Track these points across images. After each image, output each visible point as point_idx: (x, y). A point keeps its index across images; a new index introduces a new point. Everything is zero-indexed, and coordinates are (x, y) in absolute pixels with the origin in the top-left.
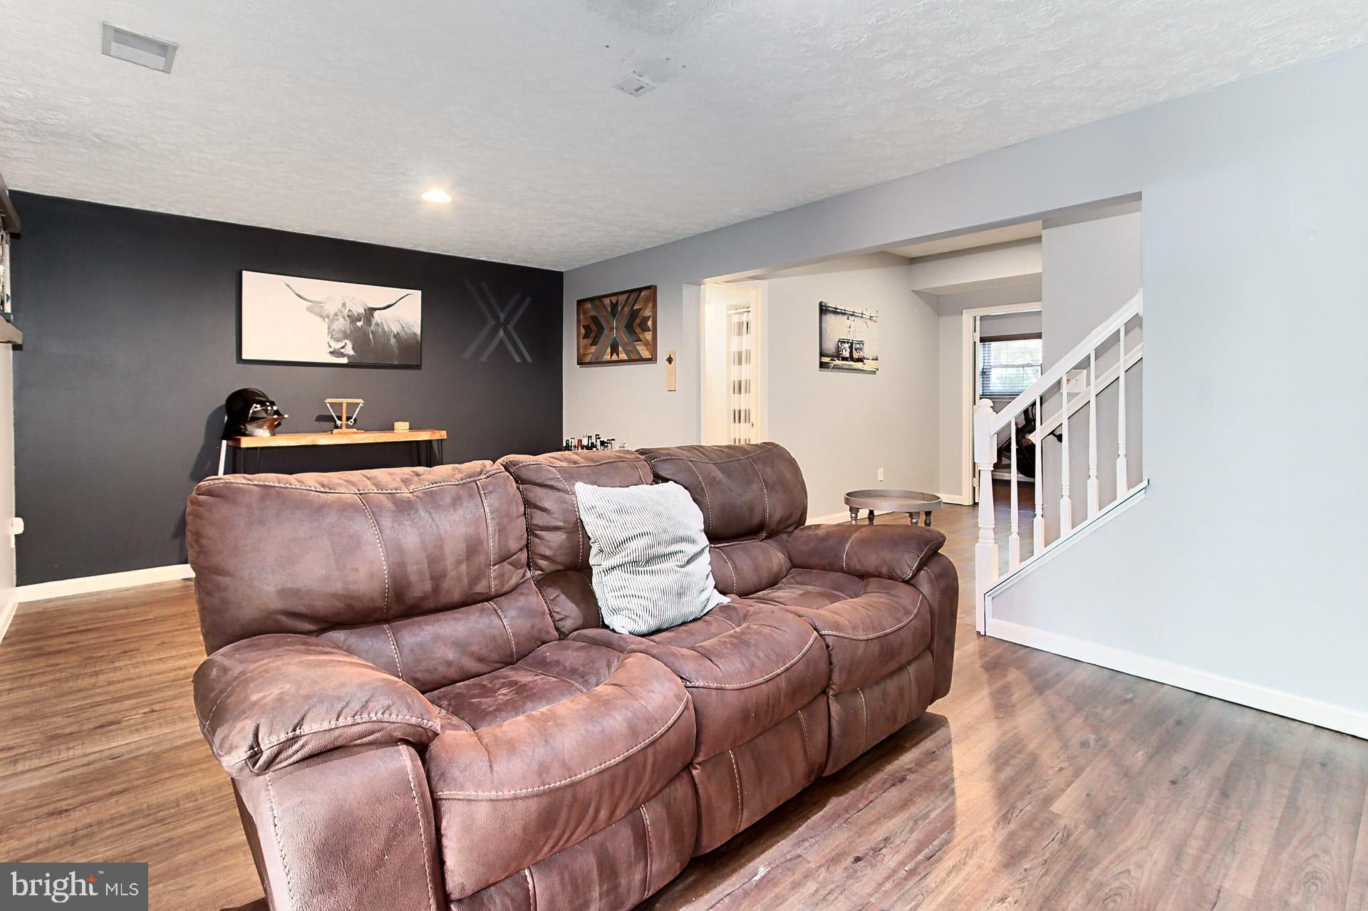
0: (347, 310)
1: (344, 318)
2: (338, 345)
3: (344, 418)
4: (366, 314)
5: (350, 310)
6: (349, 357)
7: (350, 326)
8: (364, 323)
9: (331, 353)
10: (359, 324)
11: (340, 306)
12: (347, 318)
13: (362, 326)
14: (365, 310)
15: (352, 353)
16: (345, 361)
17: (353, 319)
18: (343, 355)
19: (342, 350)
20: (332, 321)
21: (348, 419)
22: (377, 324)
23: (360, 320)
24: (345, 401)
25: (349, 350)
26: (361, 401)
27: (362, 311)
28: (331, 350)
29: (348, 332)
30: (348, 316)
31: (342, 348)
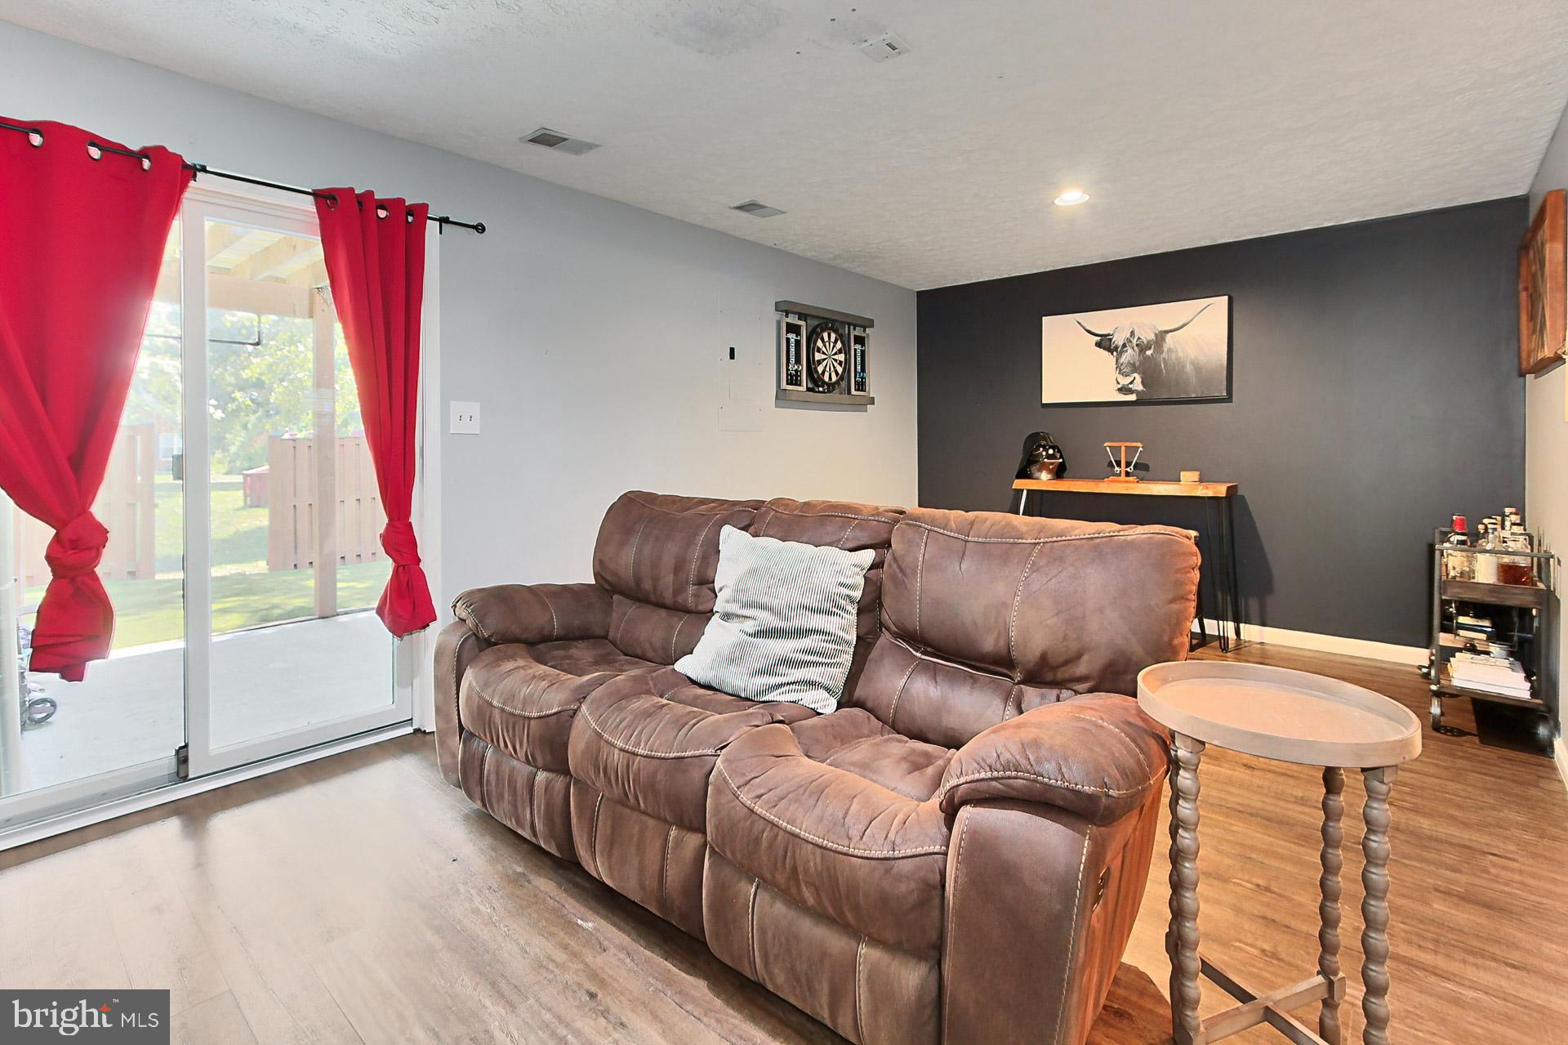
0: (1136, 339)
1: (1133, 348)
2: (1125, 381)
3: (1123, 464)
4: (1156, 339)
5: (1139, 338)
6: (1138, 393)
7: (1139, 356)
8: (1154, 351)
9: (1120, 390)
10: (1149, 353)
11: (1128, 336)
12: (1136, 348)
13: (1152, 355)
14: (1156, 335)
15: (1140, 388)
16: (1133, 397)
17: (1142, 348)
18: (1130, 391)
19: (1130, 386)
20: (1120, 354)
21: (1128, 464)
22: (1170, 351)
23: (1150, 349)
24: (1123, 445)
25: (1138, 386)
26: (1139, 445)
27: (1153, 337)
28: (1120, 386)
29: (1137, 364)
30: (1137, 345)
31: (1131, 383)
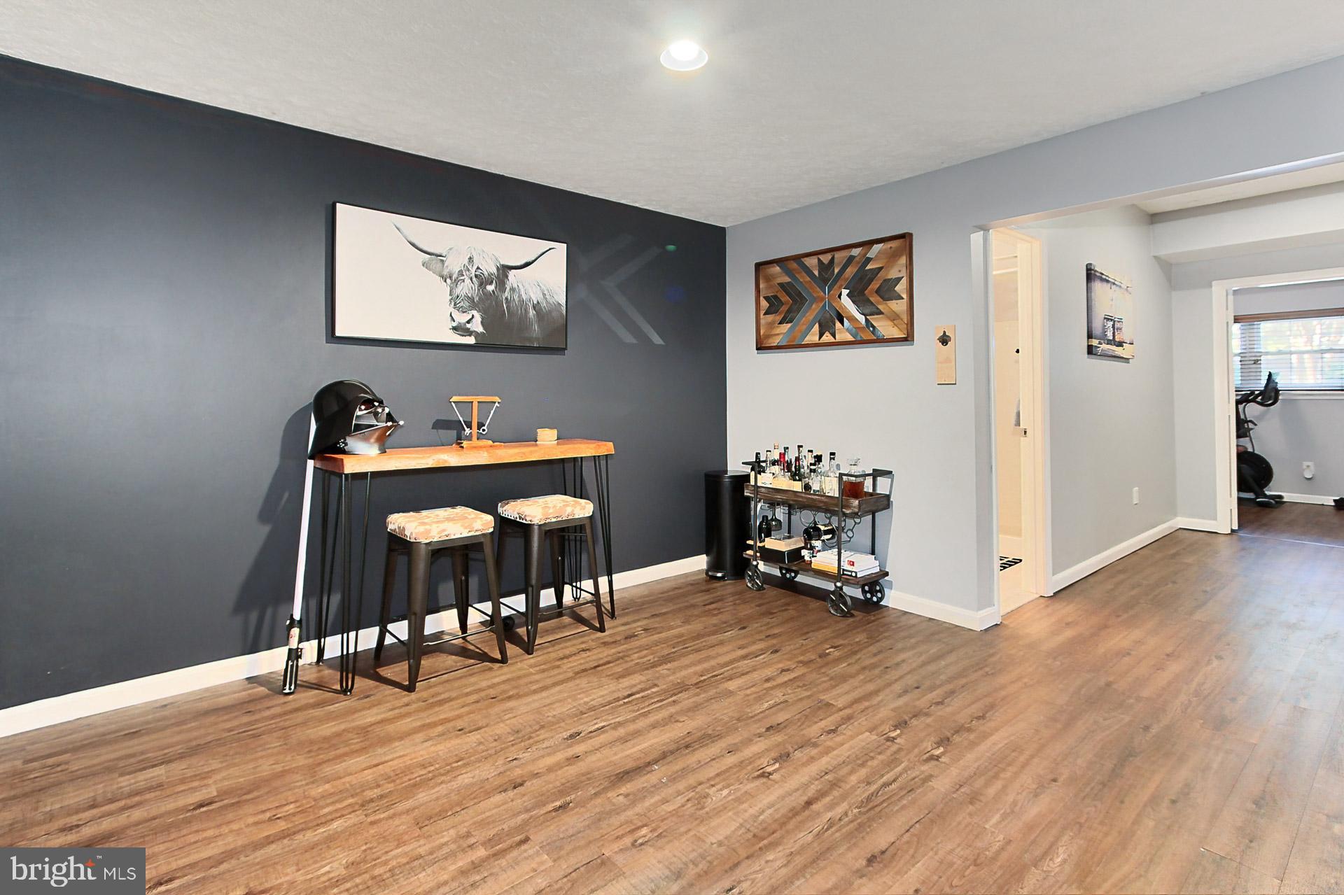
0: (475, 267)
1: (471, 279)
2: (462, 318)
3: (475, 425)
4: (498, 275)
5: (478, 268)
6: (477, 335)
7: (479, 290)
8: (496, 288)
9: (454, 329)
10: (490, 288)
11: (466, 261)
12: (474, 279)
13: (493, 291)
14: (498, 268)
15: (480, 329)
16: (471, 340)
17: (483, 281)
18: (469, 333)
19: (468, 326)
20: (456, 282)
21: (480, 425)
22: (513, 289)
23: (491, 283)
24: (475, 399)
25: (477, 326)
26: (497, 399)
27: (494, 270)
28: (455, 324)
29: (476, 299)
30: (476, 276)
31: (468, 322)
